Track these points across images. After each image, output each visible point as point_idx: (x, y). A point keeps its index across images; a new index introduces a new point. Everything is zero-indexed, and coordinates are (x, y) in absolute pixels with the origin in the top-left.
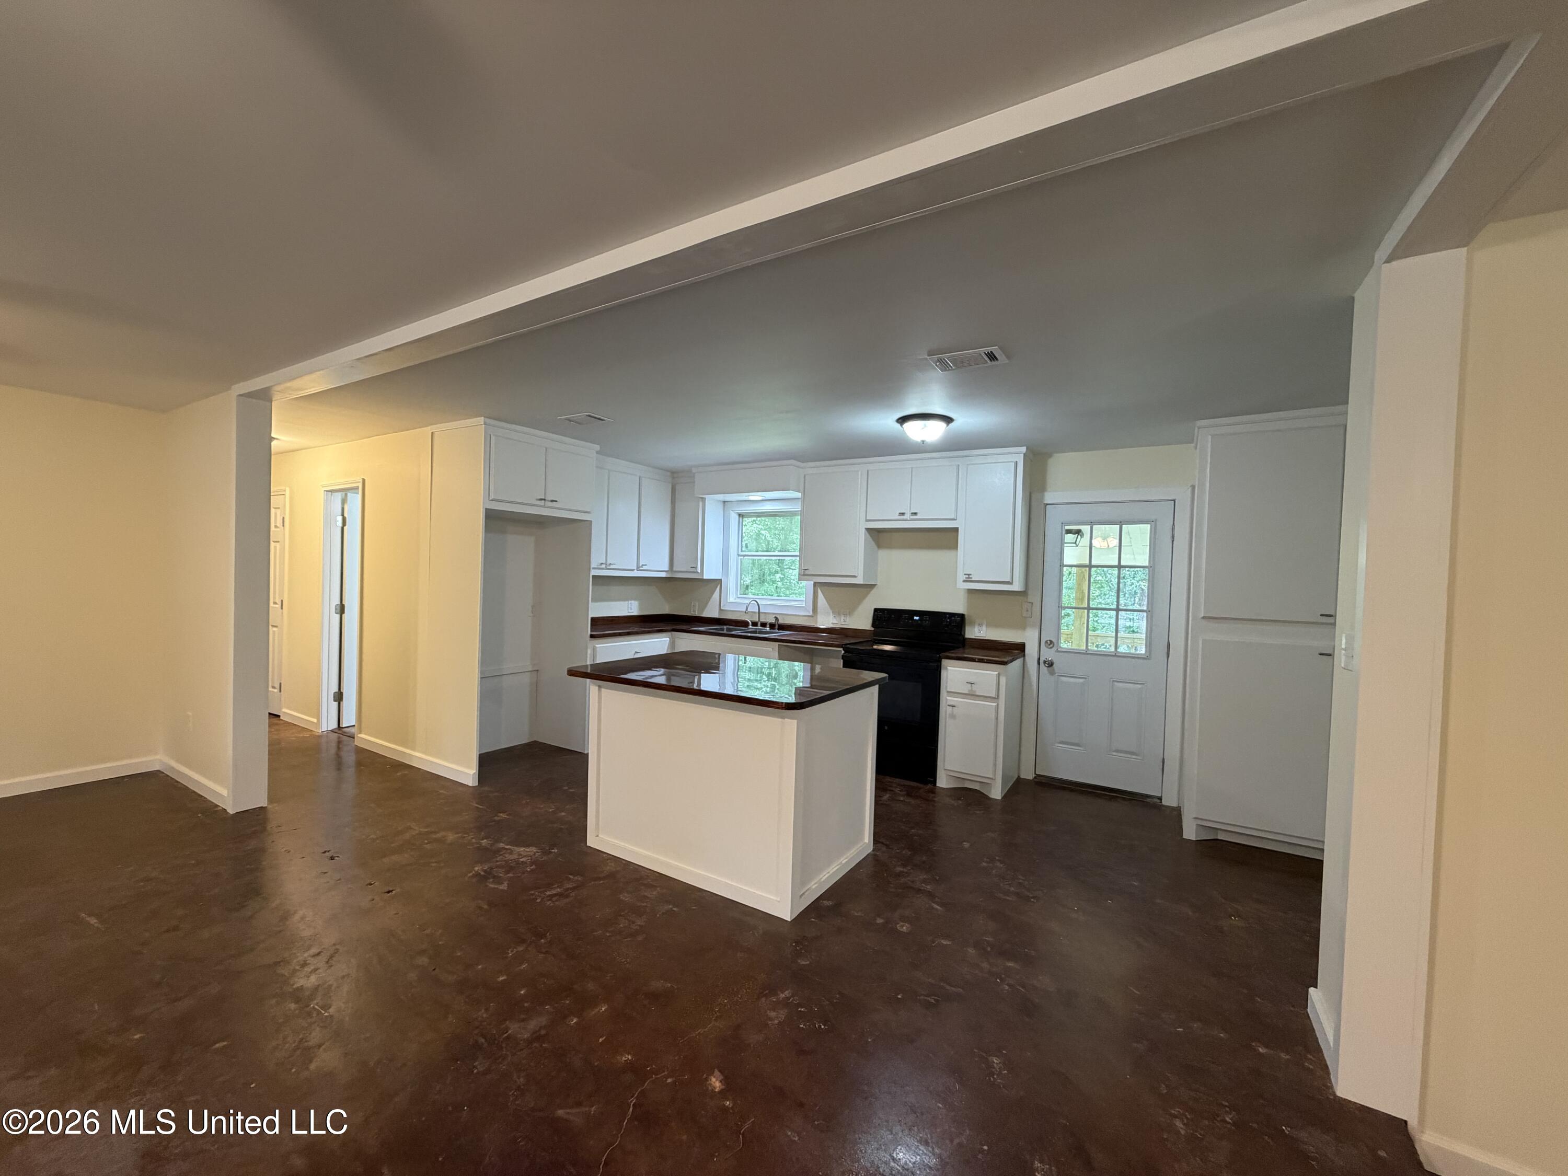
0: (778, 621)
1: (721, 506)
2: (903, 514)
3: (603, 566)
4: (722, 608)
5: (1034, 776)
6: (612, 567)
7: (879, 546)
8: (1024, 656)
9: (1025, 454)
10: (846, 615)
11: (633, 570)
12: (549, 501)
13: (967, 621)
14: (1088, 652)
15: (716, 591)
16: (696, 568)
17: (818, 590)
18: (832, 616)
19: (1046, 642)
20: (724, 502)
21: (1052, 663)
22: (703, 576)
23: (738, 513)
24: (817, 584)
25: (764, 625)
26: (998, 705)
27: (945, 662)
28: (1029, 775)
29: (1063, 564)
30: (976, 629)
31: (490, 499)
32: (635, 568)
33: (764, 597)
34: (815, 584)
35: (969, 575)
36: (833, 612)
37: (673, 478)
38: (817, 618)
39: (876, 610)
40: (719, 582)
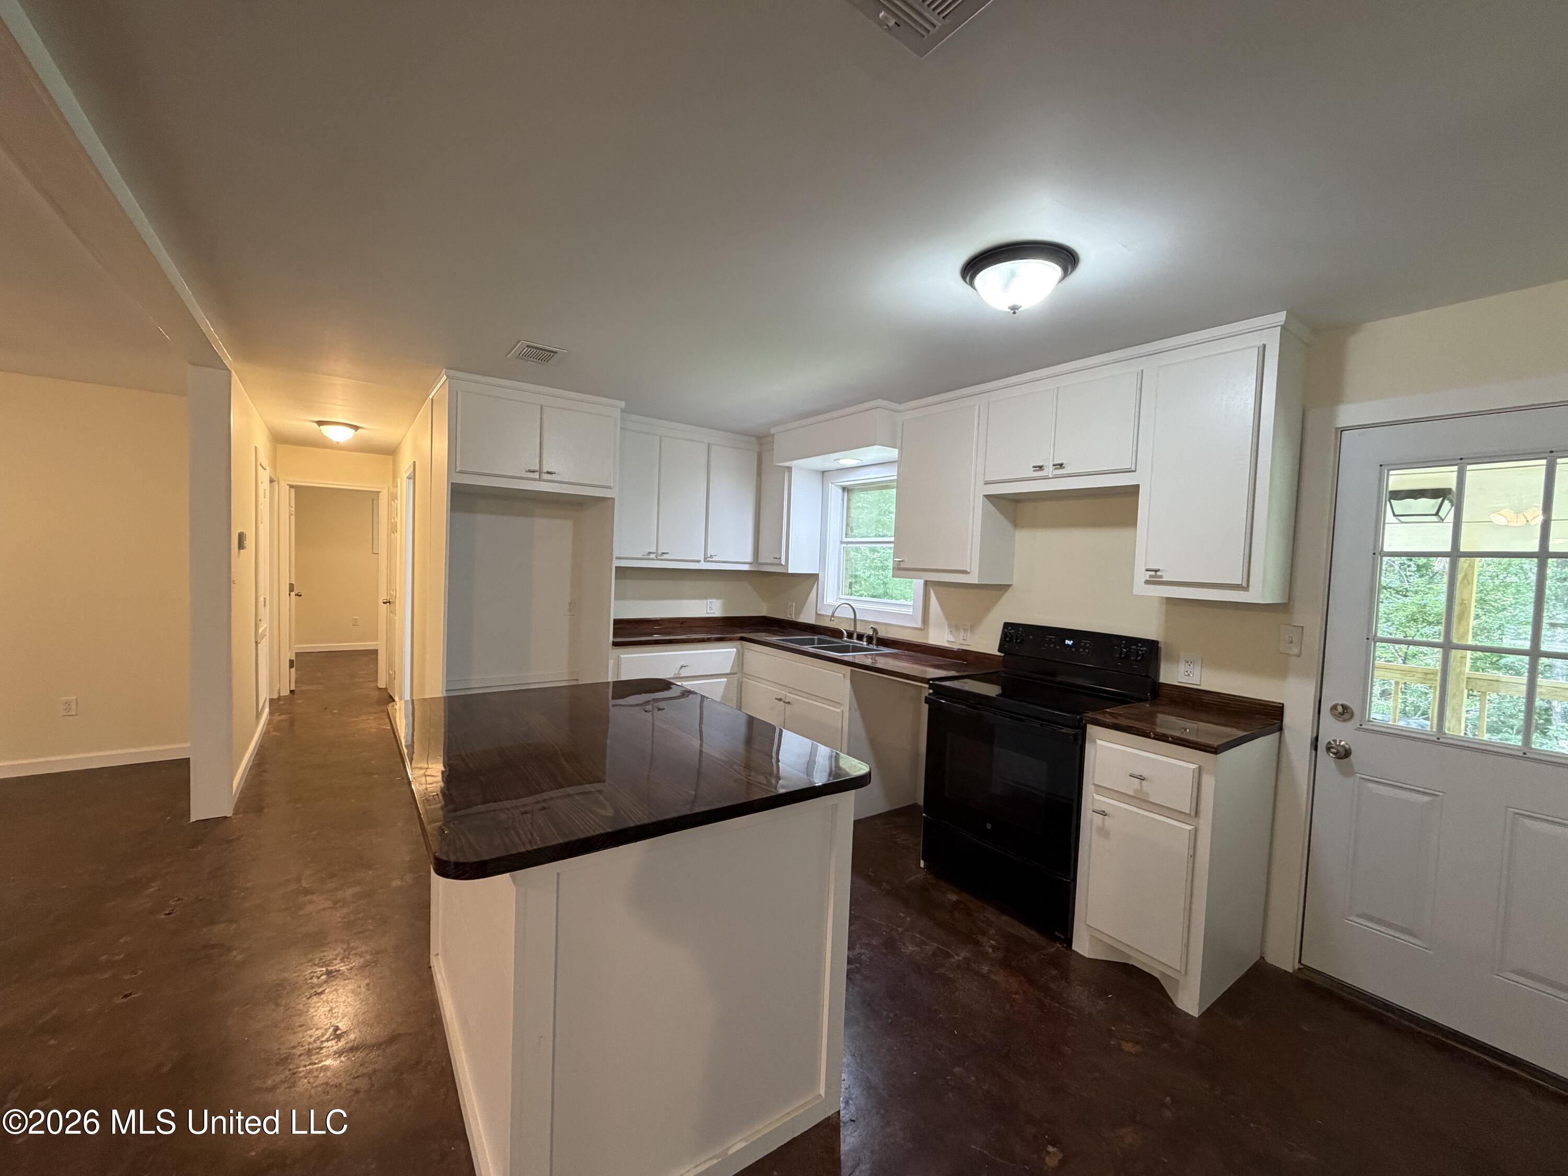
0: (877, 634)
1: (820, 475)
2: (1041, 468)
3: (653, 556)
4: (818, 612)
5: (1297, 966)
6: (665, 557)
7: (1016, 523)
8: (1281, 729)
9: (1283, 328)
10: (967, 630)
11: (699, 561)
12: (545, 473)
13: (1163, 653)
14: (1441, 740)
15: (813, 591)
16: (780, 558)
17: (930, 591)
18: (946, 630)
19: (1334, 708)
20: (823, 472)
21: (1346, 750)
22: (788, 570)
23: (841, 486)
24: (928, 583)
25: (860, 637)
26: (1196, 830)
27: (1092, 730)
28: (1288, 964)
29: (1382, 550)
30: (1182, 667)
31: (457, 471)
32: (702, 560)
33: (863, 598)
34: (926, 583)
35: (1156, 571)
36: (948, 625)
37: (761, 445)
38: (928, 631)
39: (1007, 625)
40: (813, 577)
